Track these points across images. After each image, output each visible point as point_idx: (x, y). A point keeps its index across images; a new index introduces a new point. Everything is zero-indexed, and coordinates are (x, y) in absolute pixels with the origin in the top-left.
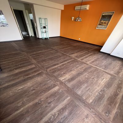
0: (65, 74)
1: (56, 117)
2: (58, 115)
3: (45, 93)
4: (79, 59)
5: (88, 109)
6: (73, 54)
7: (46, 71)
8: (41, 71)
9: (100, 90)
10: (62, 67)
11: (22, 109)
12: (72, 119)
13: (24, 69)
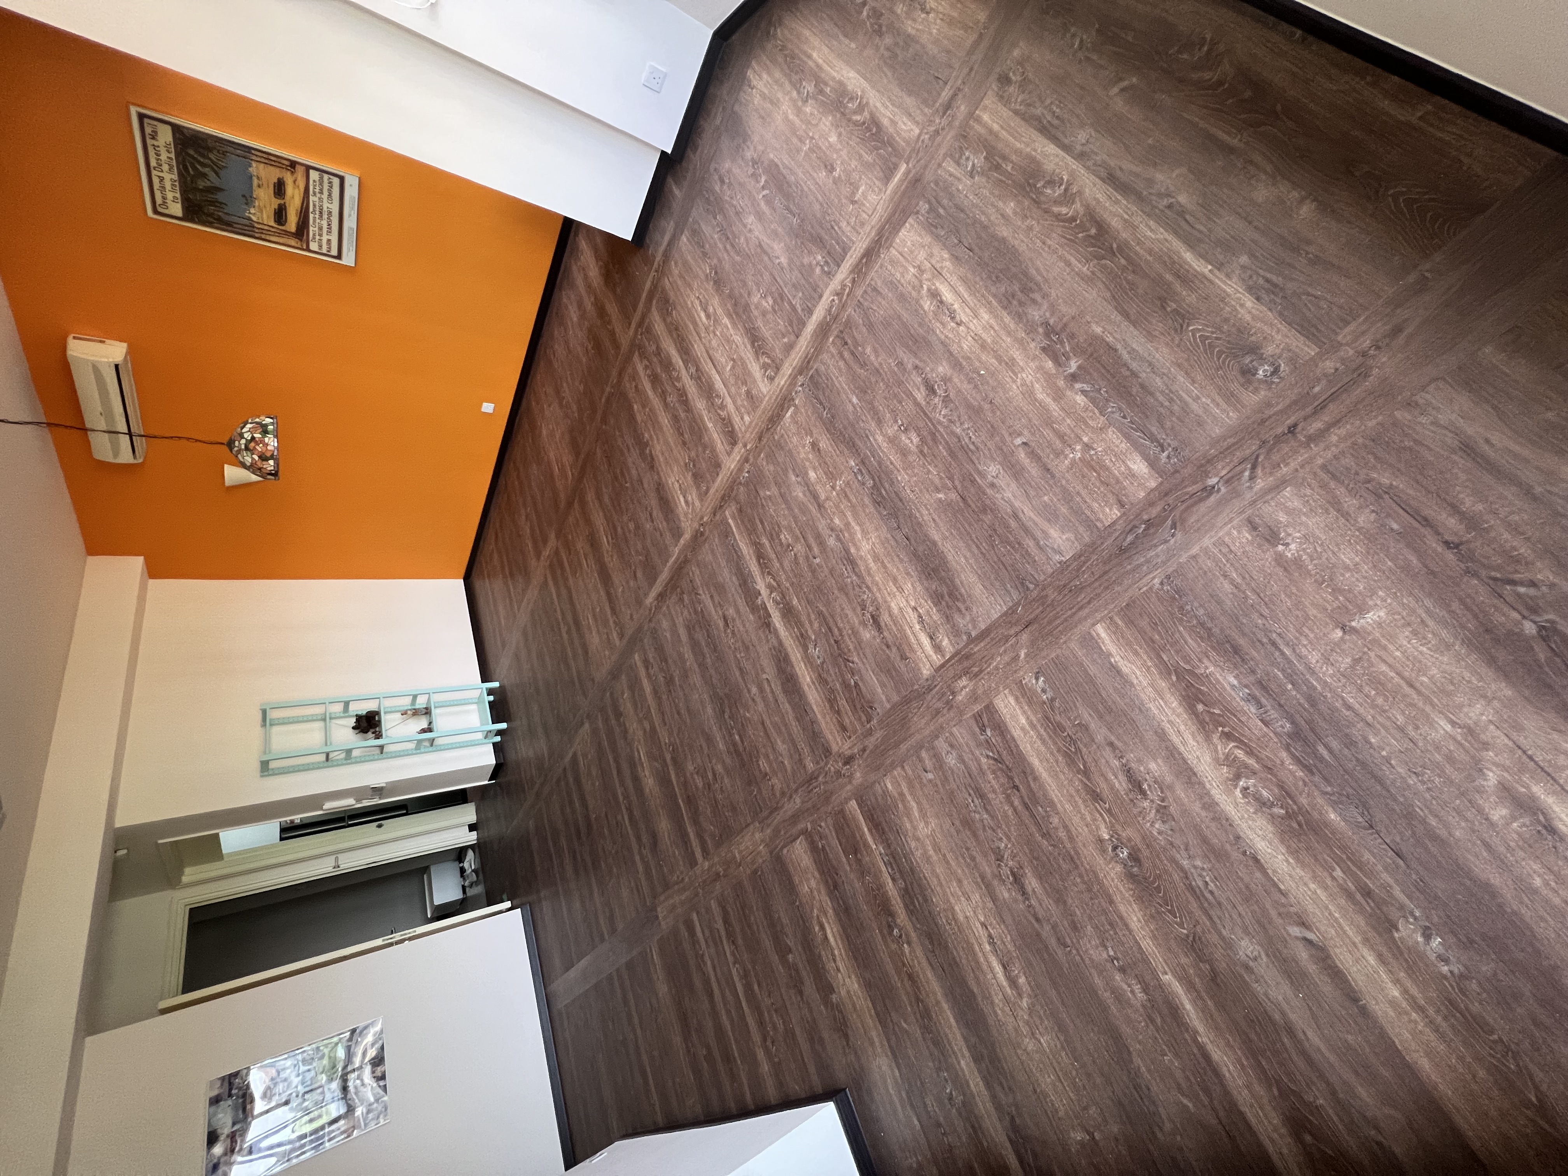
0: (885, 618)
1: (1251, 762)
2: (1236, 739)
3: (1052, 804)
4: (730, 463)
5: (1203, 507)
6: (666, 505)
7: (849, 760)
8: (853, 804)
9: (1050, 364)
10: (812, 629)
11: (1167, 978)
12: (1277, 648)
13: (832, 932)
